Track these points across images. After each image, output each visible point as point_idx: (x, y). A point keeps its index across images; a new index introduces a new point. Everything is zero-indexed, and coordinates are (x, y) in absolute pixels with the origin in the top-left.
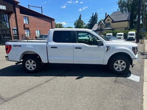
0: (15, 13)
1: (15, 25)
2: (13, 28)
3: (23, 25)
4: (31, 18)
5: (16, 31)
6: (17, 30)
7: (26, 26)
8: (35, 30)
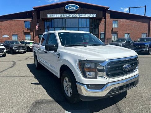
0: (105, 18)
1: (104, 30)
2: (102, 33)
3: (112, 29)
4: (121, 21)
5: (103, 36)
6: (105, 34)
7: (114, 30)
8: (124, 34)
